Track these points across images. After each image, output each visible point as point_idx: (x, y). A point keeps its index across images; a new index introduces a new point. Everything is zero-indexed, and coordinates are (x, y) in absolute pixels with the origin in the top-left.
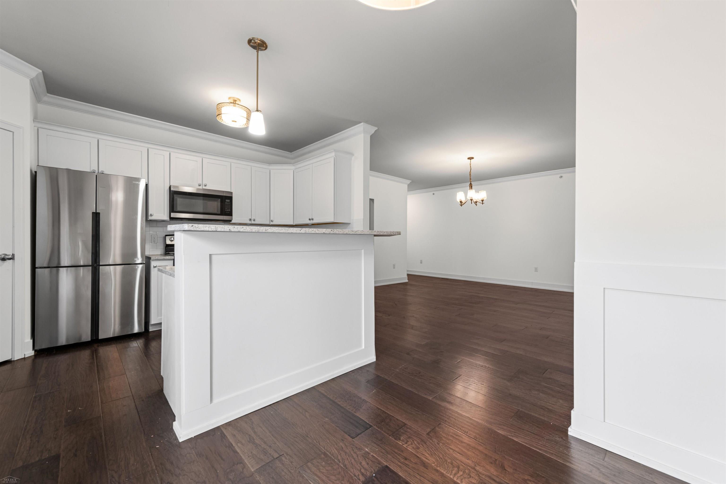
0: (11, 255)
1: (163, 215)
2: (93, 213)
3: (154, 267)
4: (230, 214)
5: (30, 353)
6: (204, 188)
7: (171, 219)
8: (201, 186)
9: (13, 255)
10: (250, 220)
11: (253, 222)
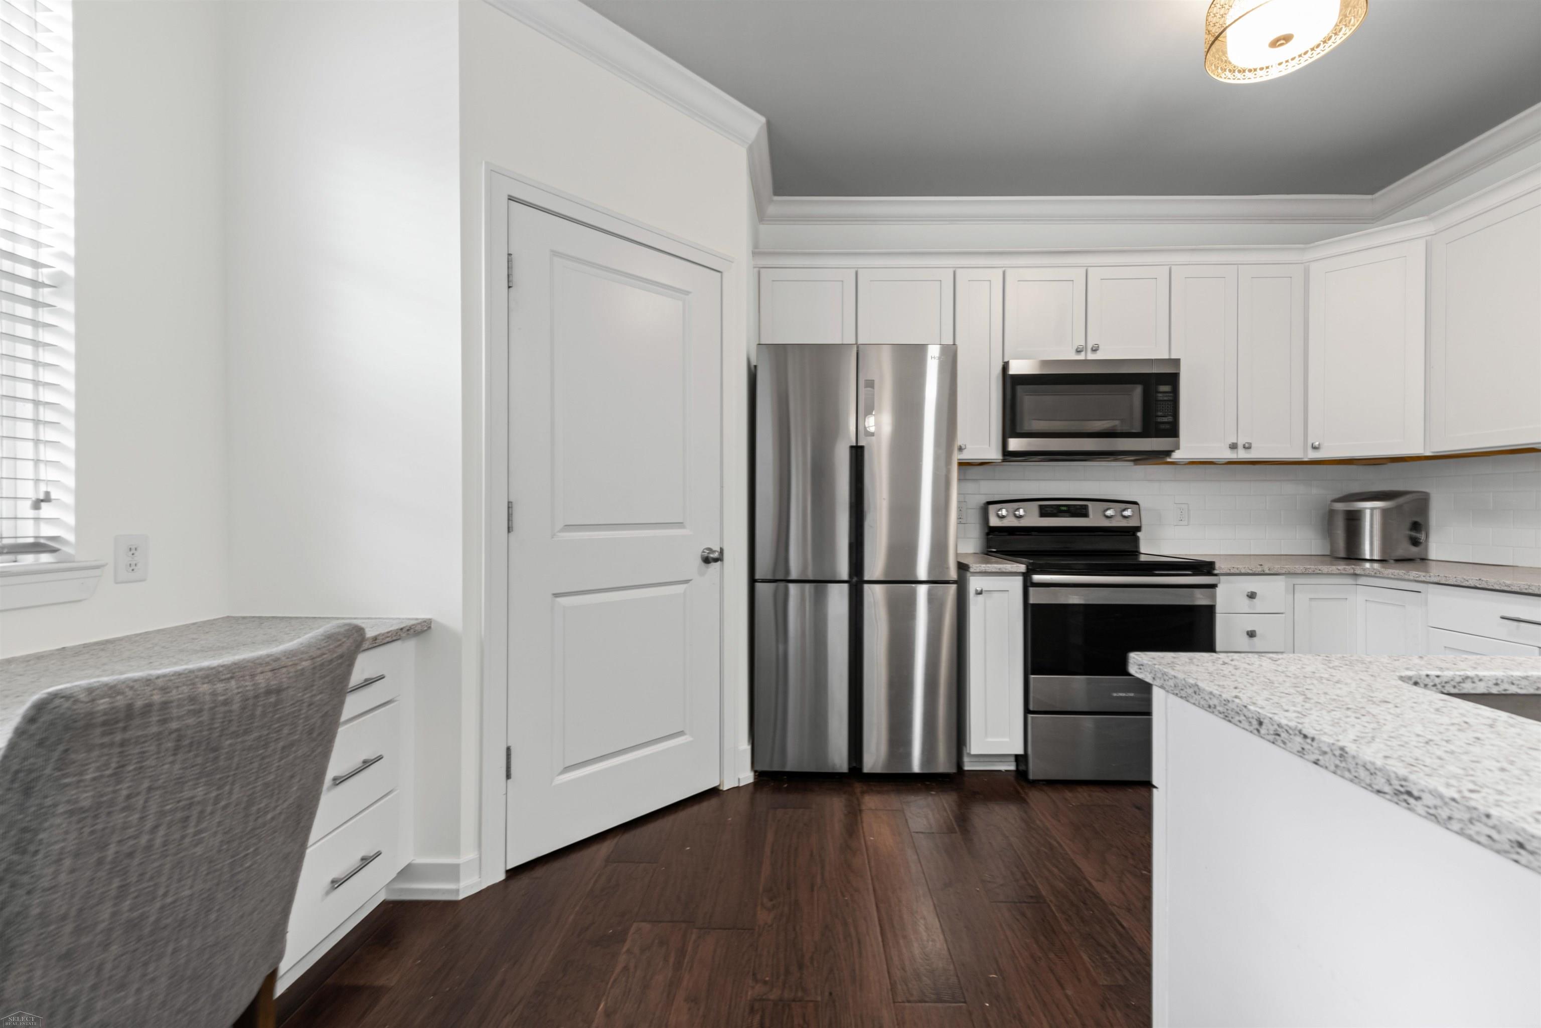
0: (717, 552)
1: (988, 447)
2: (852, 447)
3: (979, 593)
4: (1172, 431)
5: (747, 777)
6: (1091, 356)
7: (1008, 455)
8: (1083, 353)
9: (722, 551)
10: (1234, 447)
11: (1242, 455)
